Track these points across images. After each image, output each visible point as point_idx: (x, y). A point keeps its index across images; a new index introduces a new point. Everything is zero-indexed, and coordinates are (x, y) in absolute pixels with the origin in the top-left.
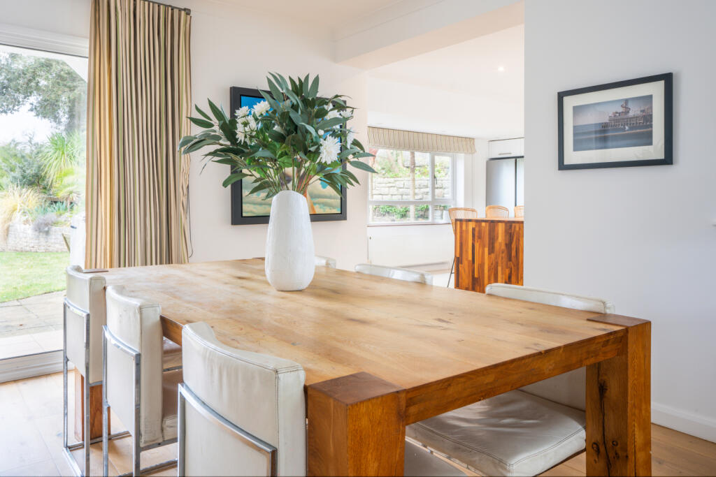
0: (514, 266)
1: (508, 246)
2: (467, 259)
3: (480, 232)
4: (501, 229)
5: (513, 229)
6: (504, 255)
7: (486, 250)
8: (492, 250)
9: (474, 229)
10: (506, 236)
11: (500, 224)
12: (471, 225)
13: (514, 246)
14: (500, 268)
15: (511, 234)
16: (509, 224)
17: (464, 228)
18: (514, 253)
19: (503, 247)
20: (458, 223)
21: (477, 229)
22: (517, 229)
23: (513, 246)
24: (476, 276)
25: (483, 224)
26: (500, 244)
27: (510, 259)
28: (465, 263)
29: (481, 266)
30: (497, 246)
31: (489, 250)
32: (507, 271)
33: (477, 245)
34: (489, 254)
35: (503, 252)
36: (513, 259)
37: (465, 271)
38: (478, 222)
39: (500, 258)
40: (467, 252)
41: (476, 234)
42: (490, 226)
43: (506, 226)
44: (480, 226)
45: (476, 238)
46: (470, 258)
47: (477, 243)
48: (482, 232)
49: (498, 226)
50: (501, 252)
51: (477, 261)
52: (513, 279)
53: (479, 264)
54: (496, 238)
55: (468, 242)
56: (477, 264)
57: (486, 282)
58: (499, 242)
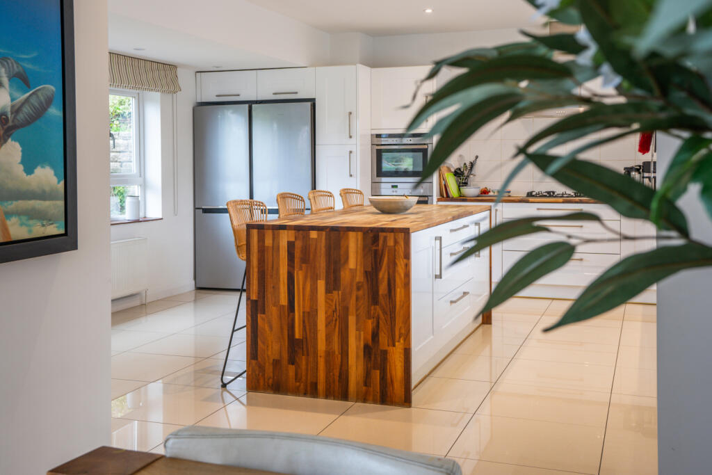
0: (385, 313)
1: (371, 275)
2: (276, 303)
3: (306, 250)
4: (353, 245)
5: (381, 242)
6: (361, 293)
7: (321, 285)
8: (333, 283)
9: (291, 245)
10: (365, 256)
11: (352, 234)
12: (285, 238)
13: (383, 275)
14: (352, 320)
15: (376, 252)
16: (373, 236)
17: (268, 242)
18: (383, 289)
19: (360, 277)
20: (255, 232)
21: (299, 244)
22: (391, 243)
23: (381, 275)
24: (297, 336)
25: (314, 234)
26: (353, 272)
27: (374, 299)
28: (273, 311)
29: (311, 316)
30: (345, 276)
31: (327, 283)
32: (370, 325)
33: (299, 276)
35: (358, 289)
36: (381, 300)
37: (271, 328)
38: (302, 230)
39: (354, 297)
40: (276, 288)
41: (298, 254)
42: (328, 238)
43: (364, 239)
44: (306, 238)
45: (297, 260)
46: (284, 300)
47: (300, 272)
48: (312, 250)
49: (347, 238)
50: (355, 288)
51: (299, 306)
52: (383, 338)
53: (304, 312)
54: (342, 262)
55: (278, 270)
56: (299, 312)
57: (322, 346)
58: (351, 269)
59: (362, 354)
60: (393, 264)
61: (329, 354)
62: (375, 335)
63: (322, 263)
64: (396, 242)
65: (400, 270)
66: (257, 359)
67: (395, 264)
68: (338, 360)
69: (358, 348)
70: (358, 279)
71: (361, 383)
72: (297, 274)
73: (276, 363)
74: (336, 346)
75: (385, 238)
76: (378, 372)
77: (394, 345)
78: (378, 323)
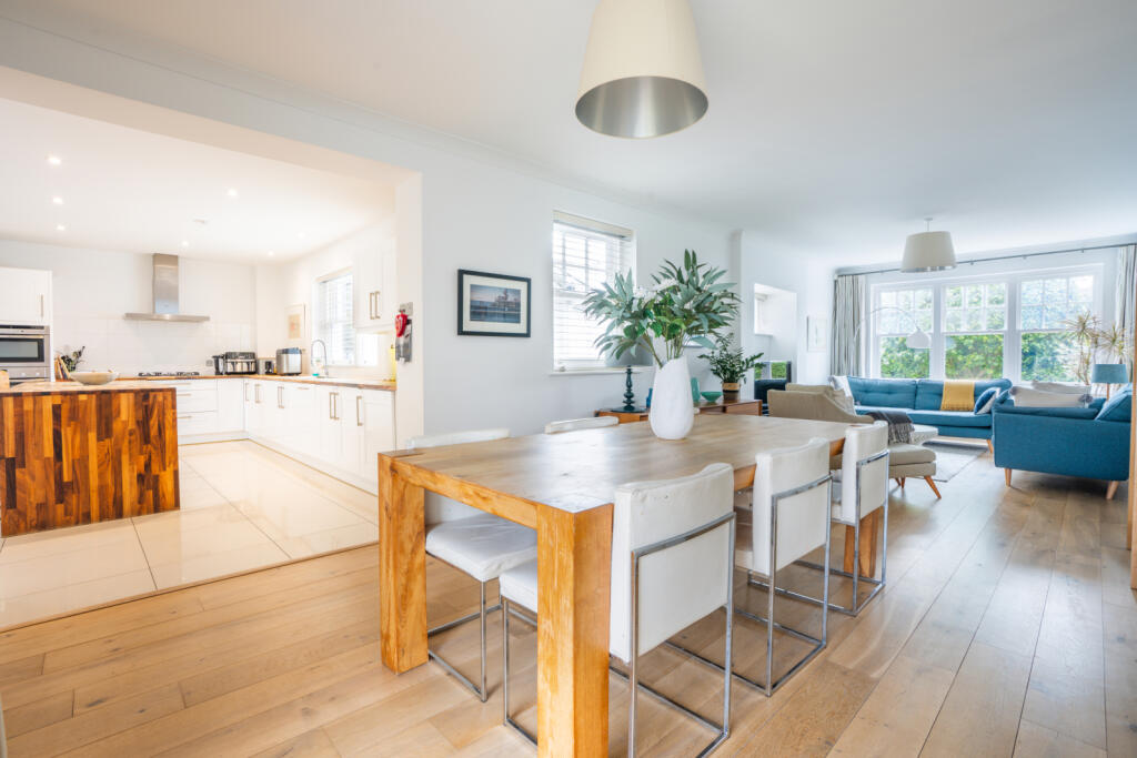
0: (155, 448)
1: (143, 424)
2: (40, 456)
3: (73, 410)
4: (125, 401)
6: (133, 438)
7: (92, 436)
8: (105, 431)
9: (56, 408)
10: (136, 410)
11: (123, 396)
12: (48, 404)
13: (154, 422)
14: (125, 459)
15: (146, 406)
16: (144, 396)
17: (28, 407)
18: (154, 431)
19: (132, 426)
21: (65, 406)
22: (160, 399)
23: (152, 422)
24: (66, 478)
25: (83, 398)
26: (125, 423)
27: (146, 439)
28: (35, 465)
29: (81, 463)
30: (117, 426)
31: (98, 434)
32: (142, 459)
33: (67, 431)
34: (99, 439)
35: (131, 434)
36: (153, 441)
37: (33, 478)
38: (69, 395)
39: (126, 441)
41: (64, 414)
42: (99, 399)
43: (136, 397)
44: (74, 401)
45: (64, 420)
46: (49, 452)
47: (68, 429)
48: (81, 410)
49: (119, 398)
50: (127, 433)
51: (67, 454)
52: (155, 468)
53: (73, 461)
54: (114, 415)
55: (41, 430)
56: (67, 460)
57: (94, 482)
58: (123, 422)
59: (135, 480)
60: (162, 414)
61: (102, 489)
62: (148, 466)
63: (93, 419)
64: (165, 398)
65: (169, 417)
66: (15, 507)
67: (164, 414)
68: (111, 490)
69: (131, 477)
70: (130, 427)
71: (136, 503)
72: (65, 430)
73: (41, 507)
74: (109, 479)
75: (155, 396)
76: (151, 492)
77: (165, 469)
78: (150, 457)
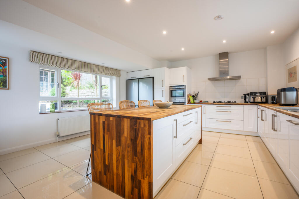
0: (140, 161)
1: (134, 141)
2: (100, 148)
3: (109, 125)
4: (126, 124)
5: (138, 124)
6: (129, 149)
7: (114, 142)
8: (119, 143)
9: (104, 122)
10: (131, 131)
11: (126, 120)
12: (102, 119)
13: (139, 141)
15: (136, 129)
16: (135, 120)
17: (97, 121)
18: (139, 149)
19: (129, 142)
20: (93, 116)
21: (106, 123)
22: (142, 125)
24: (107, 163)
25: (111, 119)
26: (126, 138)
27: (135, 153)
28: (98, 150)
29: (111, 155)
30: (123, 139)
31: (116, 142)
32: (133, 166)
33: (107, 137)
34: (117, 146)
35: (129, 147)
36: (138, 155)
37: (98, 158)
38: (107, 116)
40: (99, 141)
41: (106, 127)
42: (116, 121)
44: (109, 120)
45: (106, 130)
46: (102, 147)
47: (107, 135)
48: (111, 126)
49: (124, 120)
50: (127, 146)
52: (139, 174)
53: (108, 154)
54: (122, 132)
55: (100, 133)
56: (107, 153)
57: (115, 170)
58: (125, 137)
59: (130, 178)
61: (117, 174)
62: (136, 171)
63: (114, 133)
64: (144, 125)
65: (147, 140)
66: (94, 169)
67: (144, 137)
68: (121, 179)
69: (128, 175)
70: (128, 143)
71: (130, 193)
72: (106, 136)
73: (100, 172)
74: (120, 172)
75: (140, 122)
76: (137, 190)
77: (144, 179)
78: (137, 166)
